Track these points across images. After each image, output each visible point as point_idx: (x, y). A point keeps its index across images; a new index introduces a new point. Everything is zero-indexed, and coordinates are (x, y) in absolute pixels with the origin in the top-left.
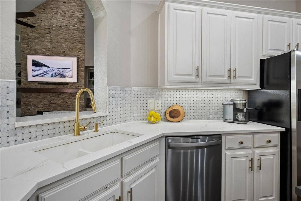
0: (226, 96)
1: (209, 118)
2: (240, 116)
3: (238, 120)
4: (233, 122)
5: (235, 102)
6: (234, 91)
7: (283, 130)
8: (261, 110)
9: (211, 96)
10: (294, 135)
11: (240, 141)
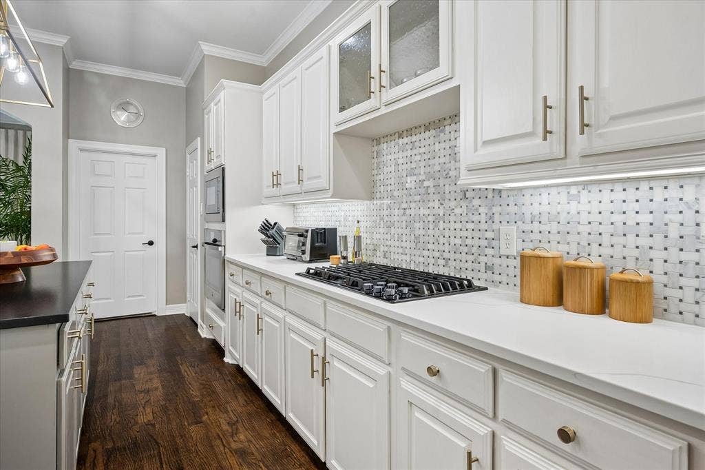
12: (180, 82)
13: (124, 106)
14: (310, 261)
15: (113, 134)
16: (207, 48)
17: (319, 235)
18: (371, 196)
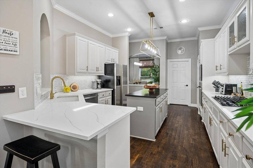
0: (92, 78)
1: (86, 89)
2: (99, 86)
3: (98, 88)
4: (96, 89)
5: (97, 80)
6: (94, 76)
7: (113, 89)
8: (104, 83)
9: (87, 78)
10: (115, 91)
11: (103, 95)
12: (196, 39)
13: (180, 49)
14: (225, 94)
15: (177, 56)
16: (200, 29)
17: (229, 87)
18: (247, 73)
